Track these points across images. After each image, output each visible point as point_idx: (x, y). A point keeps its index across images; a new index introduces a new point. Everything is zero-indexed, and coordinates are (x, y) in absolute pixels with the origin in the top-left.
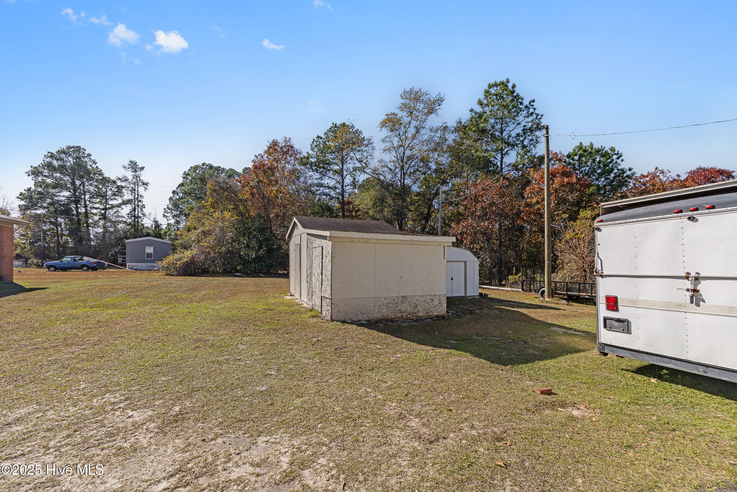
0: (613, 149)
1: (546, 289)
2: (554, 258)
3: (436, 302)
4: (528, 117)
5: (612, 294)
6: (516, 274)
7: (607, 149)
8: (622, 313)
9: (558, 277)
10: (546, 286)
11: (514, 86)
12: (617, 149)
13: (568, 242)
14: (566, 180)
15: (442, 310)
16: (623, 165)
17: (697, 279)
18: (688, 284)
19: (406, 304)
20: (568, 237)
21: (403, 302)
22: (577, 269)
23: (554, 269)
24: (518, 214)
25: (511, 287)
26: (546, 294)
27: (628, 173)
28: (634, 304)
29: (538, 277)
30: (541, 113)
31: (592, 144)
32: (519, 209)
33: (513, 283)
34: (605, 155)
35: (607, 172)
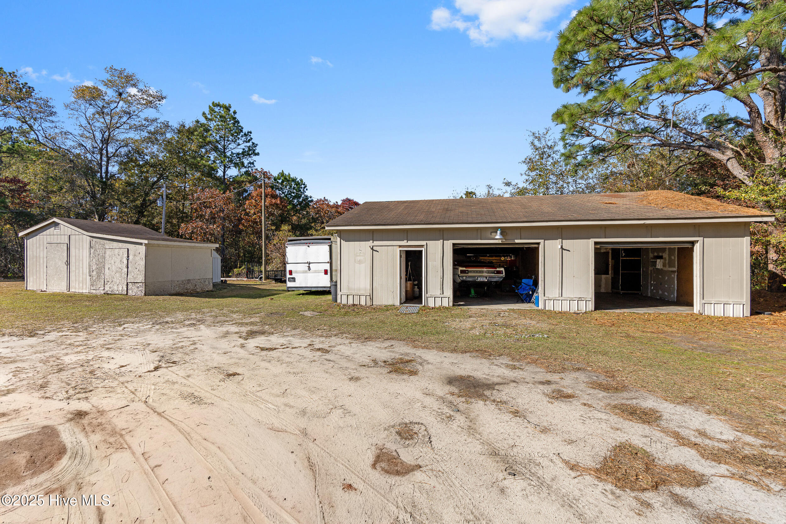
0: (301, 180)
1: (263, 276)
2: (267, 255)
3: (207, 283)
4: (247, 142)
5: (290, 269)
6: (240, 267)
7: (298, 180)
8: (294, 275)
9: (269, 268)
10: (263, 274)
11: (235, 113)
12: (304, 181)
13: (275, 245)
14: (274, 201)
15: (211, 287)
16: (308, 193)
17: (310, 263)
18: (307, 265)
19: (190, 285)
20: (275, 242)
21: (188, 283)
22: (280, 263)
23: (267, 263)
24: (240, 220)
25: (236, 277)
26: (263, 278)
27: (310, 199)
28: (296, 272)
29: (256, 269)
30: (256, 143)
31: (289, 175)
32: (240, 217)
33: (237, 274)
34: (298, 184)
35: (297, 196)
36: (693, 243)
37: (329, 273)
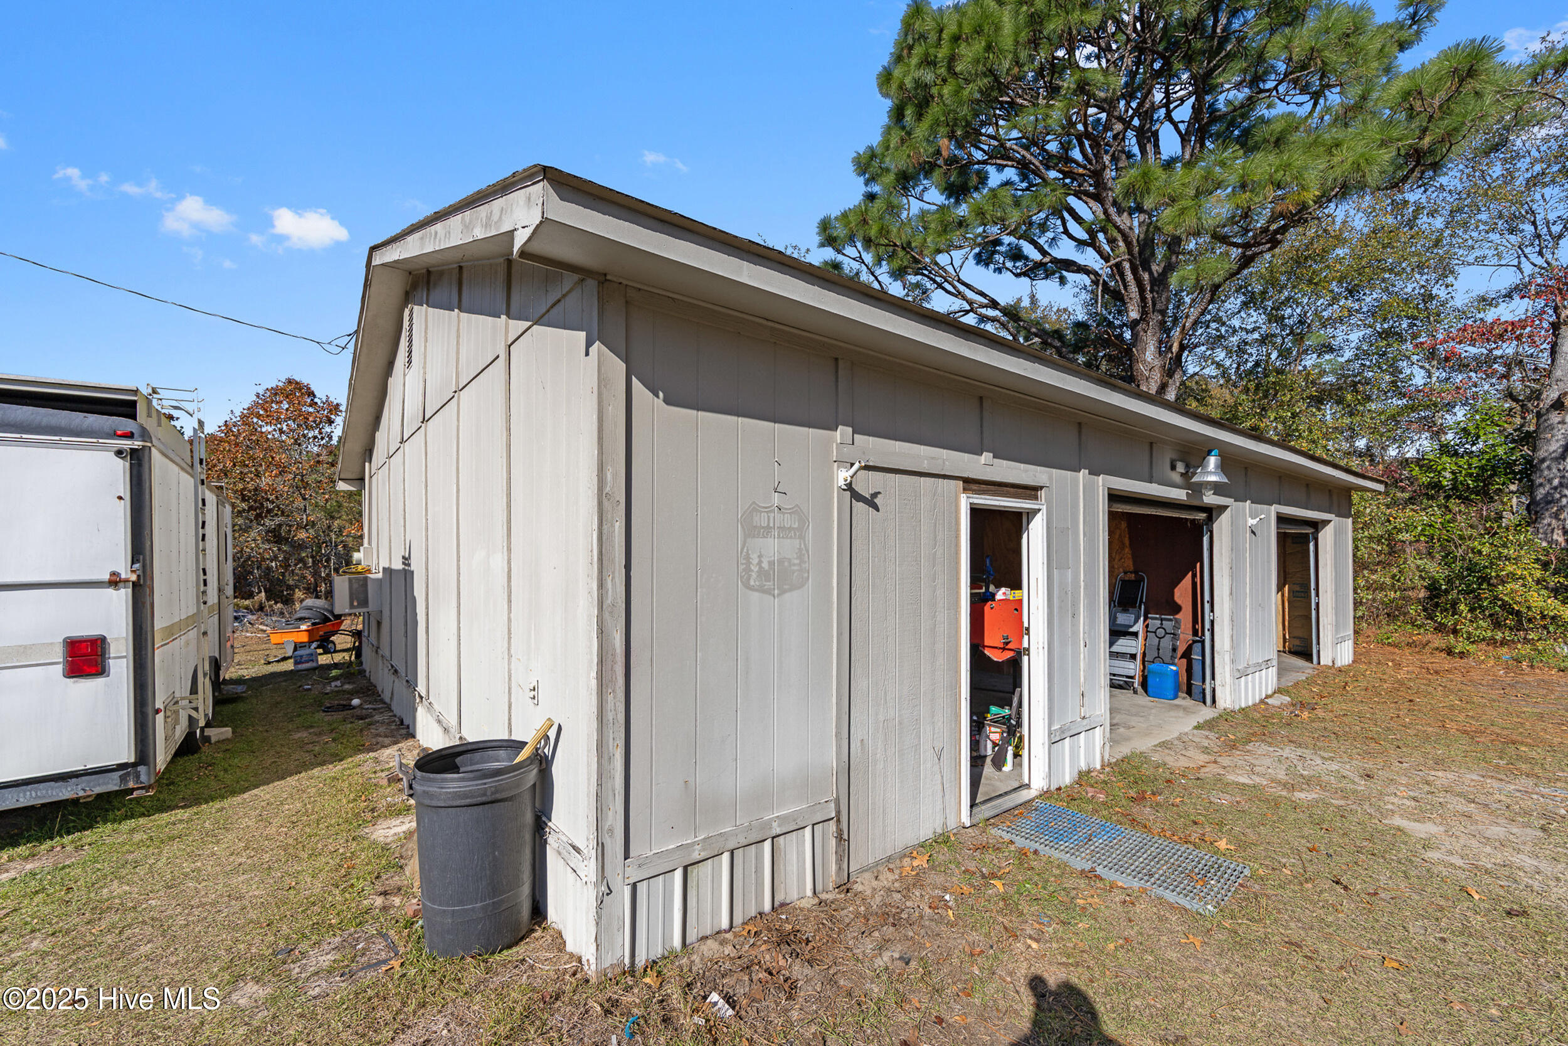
36: (1317, 526)
37: (120, 667)
